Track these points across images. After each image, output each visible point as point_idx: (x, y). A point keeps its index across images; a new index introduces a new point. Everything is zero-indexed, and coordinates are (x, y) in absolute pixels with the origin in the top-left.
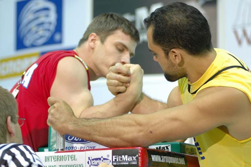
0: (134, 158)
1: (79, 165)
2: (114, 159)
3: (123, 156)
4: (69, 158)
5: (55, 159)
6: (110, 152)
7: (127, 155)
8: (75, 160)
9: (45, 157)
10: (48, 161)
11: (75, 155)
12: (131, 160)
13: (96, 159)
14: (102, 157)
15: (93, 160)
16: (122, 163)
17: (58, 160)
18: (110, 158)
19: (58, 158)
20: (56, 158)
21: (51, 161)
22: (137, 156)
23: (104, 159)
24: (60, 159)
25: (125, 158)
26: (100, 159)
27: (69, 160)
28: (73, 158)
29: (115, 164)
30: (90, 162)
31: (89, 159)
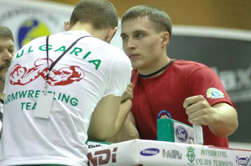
1: (229, 162)
4: (221, 154)
5: (210, 154)
8: (226, 157)
9: (201, 150)
10: (204, 154)
11: (225, 153)
13: (243, 159)
14: (247, 157)
15: (240, 159)
17: (212, 155)
19: (212, 153)
20: (211, 152)
21: (207, 155)
24: (214, 154)
26: (245, 159)
27: (221, 156)
28: (224, 155)
30: (237, 161)
31: (237, 158)
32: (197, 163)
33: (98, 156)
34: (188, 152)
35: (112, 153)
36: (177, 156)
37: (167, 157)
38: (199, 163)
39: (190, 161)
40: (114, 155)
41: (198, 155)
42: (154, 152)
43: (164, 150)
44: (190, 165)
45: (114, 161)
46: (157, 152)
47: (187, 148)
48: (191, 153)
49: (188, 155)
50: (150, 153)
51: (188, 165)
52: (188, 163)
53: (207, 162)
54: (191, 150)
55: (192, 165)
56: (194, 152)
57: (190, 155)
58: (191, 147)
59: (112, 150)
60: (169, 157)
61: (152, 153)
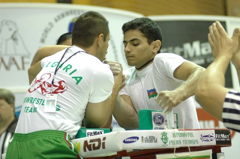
0: (228, 136)
1: (196, 140)
2: (217, 136)
3: (221, 134)
5: (180, 135)
6: (213, 131)
7: (223, 134)
8: (192, 137)
9: (173, 133)
10: (175, 137)
11: (192, 133)
12: (226, 137)
13: (206, 136)
14: (209, 135)
15: (204, 136)
16: (222, 140)
17: (182, 136)
18: (214, 136)
19: (182, 134)
21: (177, 137)
22: (229, 134)
23: (211, 136)
25: (223, 136)
26: (208, 136)
27: (189, 136)
28: (191, 135)
29: (217, 140)
30: (202, 138)
31: (201, 136)
32: (170, 144)
33: (92, 143)
34: (162, 136)
35: (102, 141)
36: (153, 140)
37: (146, 142)
38: (171, 144)
39: (164, 143)
40: (104, 143)
41: (170, 138)
42: (135, 140)
43: (142, 137)
44: (164, 146)
45: (104, 147)
46: (137, 139)
47: (161, 133)
48: (164, 137)
49: (162, 139)
50: (131, 141)
51: (163, 146)
52: (163, 145)
53: (178, 142)
54: (164, 134)
55: (166, 146)
56: (167, 135)
57: (164, 139)
58: (165, 132)
59: (102, 139)
60: (147, 142)
61: (133, 141)
